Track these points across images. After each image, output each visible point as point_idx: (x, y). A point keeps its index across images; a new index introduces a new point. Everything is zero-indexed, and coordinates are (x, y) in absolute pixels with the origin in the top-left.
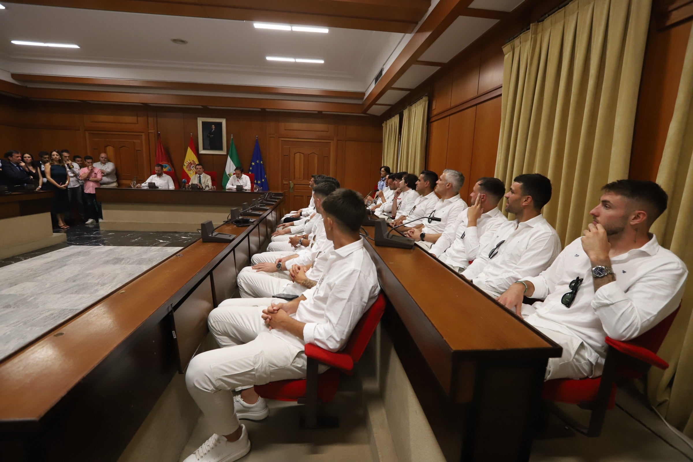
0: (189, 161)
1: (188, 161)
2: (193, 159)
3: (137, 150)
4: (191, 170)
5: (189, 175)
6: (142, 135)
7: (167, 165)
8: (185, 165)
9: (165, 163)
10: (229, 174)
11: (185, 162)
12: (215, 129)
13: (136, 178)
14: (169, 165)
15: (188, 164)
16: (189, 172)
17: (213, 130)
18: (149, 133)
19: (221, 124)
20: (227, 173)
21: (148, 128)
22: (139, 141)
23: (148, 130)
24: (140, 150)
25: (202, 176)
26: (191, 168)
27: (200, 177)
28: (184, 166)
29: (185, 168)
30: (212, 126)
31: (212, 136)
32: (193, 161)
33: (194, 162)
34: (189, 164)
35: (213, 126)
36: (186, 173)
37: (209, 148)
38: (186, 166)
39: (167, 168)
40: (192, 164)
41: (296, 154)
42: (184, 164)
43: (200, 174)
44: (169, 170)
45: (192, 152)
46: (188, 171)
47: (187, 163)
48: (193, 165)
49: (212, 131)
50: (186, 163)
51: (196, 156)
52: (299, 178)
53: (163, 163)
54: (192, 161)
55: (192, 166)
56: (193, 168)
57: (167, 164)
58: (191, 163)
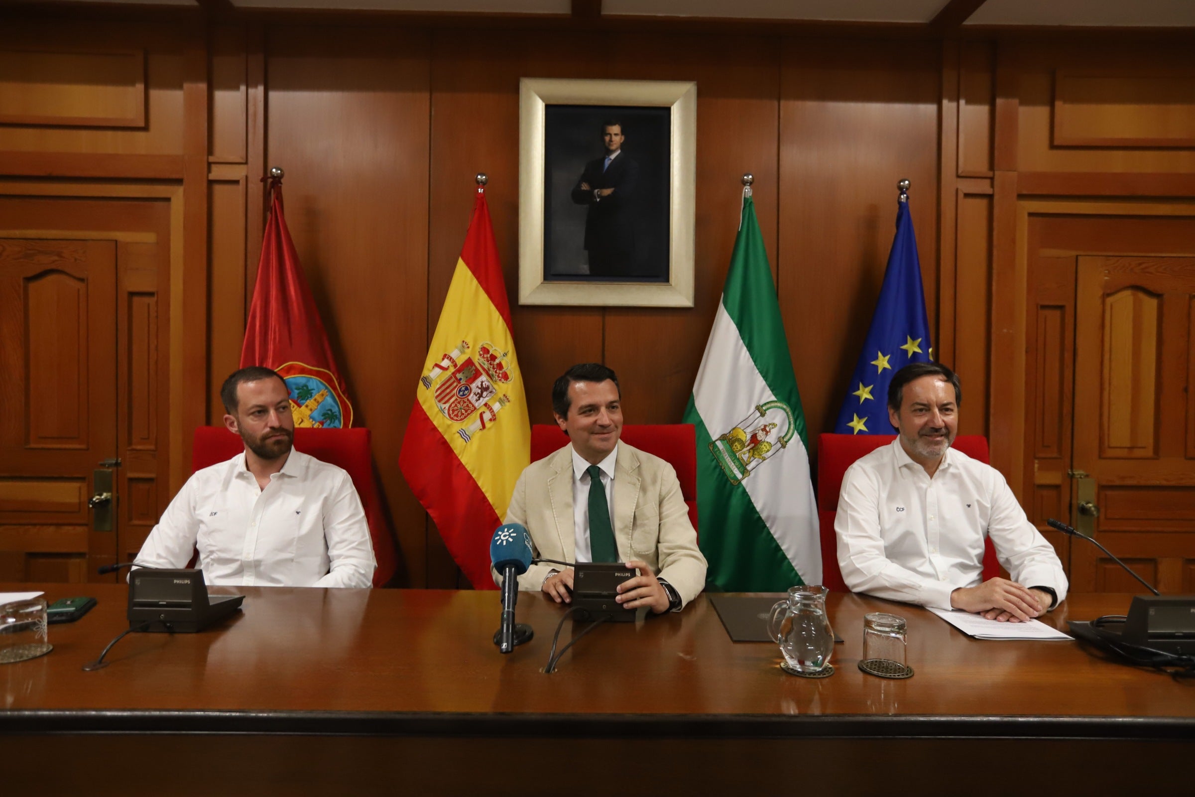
0: (463, 352)
1: (455, 354)
2: (484, 341)
3: (132, 294)
4: (469, 409)
5: (457, 444)
6: (168, 200)
7: (314, 383)
8: (427, 383)
9: (303, 371)
10: (723, 438)
11: (429, 362)
12: (622, 146)
13: (117, 464)
14: (330, 381)
15: (448, 373)
16: (457, 426)
17: (613, 157)
18: (211, 183)
19: (662, 114)
20: (715, 429)
21: (210, 151)
22: (149, 237)
23: (209, 164)
24: (151, 294)
25: (607, 465)
26: (472, 398)
27: (594, 474)
28: (421, 383)
29: (427, 398)
30: (604, 133)
31: (607, 192)
32: (485, 350)
33: (493, 358)
34: (459, 371)
35: (615, 129)
36: (435, 429)
37: (585, 269)
38: (436, 385)
39: (310, 402)
40: (477, 374)
41: (1109, 300)
42: (425, 373)
43: (595, 455)
44: (328, 415)
45: (483, 296)
46: (449, 422)
47: (446, 363)
48: (484, 378)
49: (607, 163)
50: (437, 365)
51: (505, 319)
52: (1131, 448)
53: (289, 370)
54: (479, 346)
55: (478, 382)
56: (483, 401)
57: (310, 372)
58: (469, 362)
